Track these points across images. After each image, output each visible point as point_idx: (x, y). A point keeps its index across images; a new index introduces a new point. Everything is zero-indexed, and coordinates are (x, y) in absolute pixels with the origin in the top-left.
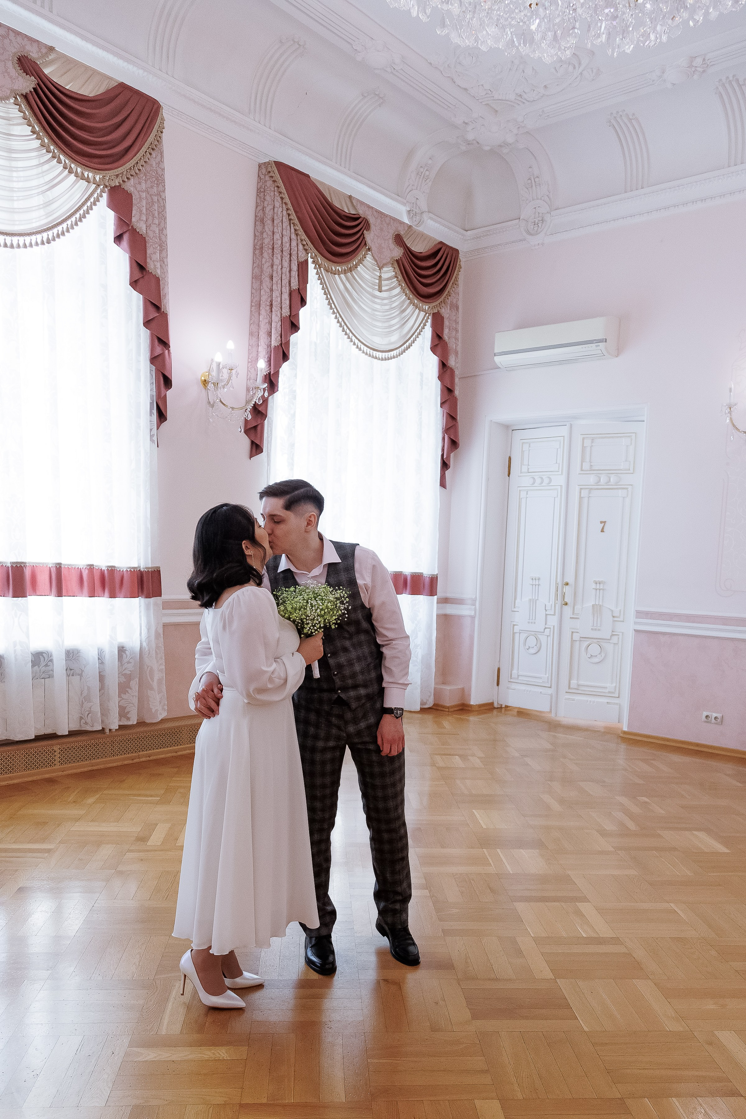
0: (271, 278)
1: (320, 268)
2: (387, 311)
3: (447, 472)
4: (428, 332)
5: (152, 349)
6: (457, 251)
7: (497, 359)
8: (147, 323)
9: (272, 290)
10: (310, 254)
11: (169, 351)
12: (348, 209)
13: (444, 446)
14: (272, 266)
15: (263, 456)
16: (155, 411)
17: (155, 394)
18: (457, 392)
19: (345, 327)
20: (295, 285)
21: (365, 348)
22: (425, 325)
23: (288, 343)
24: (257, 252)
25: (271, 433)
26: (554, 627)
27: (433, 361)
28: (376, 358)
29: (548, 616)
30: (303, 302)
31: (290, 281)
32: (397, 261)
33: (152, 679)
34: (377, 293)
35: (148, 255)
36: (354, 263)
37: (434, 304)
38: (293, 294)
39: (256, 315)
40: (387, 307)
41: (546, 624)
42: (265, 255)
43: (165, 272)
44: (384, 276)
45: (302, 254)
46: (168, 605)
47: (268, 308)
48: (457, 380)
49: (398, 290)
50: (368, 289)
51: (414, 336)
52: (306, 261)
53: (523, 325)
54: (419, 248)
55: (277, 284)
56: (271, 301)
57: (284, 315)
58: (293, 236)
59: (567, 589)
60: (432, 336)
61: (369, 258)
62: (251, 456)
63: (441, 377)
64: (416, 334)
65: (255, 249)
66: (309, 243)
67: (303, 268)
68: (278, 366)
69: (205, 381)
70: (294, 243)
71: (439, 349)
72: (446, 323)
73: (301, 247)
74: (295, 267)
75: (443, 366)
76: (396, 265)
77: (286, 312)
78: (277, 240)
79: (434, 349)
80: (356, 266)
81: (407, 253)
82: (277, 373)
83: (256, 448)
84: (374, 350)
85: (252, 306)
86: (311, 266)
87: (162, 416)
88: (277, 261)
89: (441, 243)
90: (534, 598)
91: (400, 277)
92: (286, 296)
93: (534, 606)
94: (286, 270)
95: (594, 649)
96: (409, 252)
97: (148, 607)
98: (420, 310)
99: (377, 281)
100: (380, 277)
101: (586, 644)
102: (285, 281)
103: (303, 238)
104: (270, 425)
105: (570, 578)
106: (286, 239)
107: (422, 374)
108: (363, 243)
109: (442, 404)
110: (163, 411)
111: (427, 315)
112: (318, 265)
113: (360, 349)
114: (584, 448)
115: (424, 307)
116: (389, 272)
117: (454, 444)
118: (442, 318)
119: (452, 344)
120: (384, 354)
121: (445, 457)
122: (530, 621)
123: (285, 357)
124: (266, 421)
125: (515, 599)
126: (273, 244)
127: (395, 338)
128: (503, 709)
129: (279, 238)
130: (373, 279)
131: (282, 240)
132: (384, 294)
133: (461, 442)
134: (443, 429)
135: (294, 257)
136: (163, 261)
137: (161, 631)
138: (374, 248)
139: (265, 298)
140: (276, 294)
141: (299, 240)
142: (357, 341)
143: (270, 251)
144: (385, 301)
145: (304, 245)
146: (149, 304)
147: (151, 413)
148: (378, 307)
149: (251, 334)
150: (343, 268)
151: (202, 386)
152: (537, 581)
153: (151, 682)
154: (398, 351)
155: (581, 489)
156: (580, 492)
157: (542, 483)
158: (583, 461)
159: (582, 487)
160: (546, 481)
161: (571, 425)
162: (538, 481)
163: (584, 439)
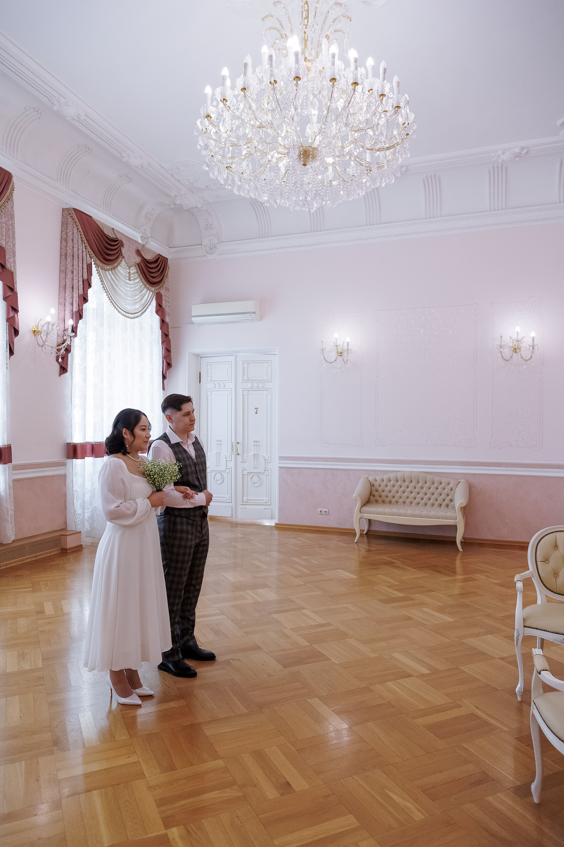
0: (73, 272)
1: (98, 267)
2: (133, 291)
3: (165, 381)
4: (154, 303)
5: (8, 313)
6: (167, 259)
7: (193, 319)
8: (5, 299)
9: (73, 279)
10: (93, 260)
11: (17, 315)
12: (112, 235)
13: (163, 366)
14: (73, 265)
15: (67, 375)
16: (8, 349)
17: (8, 339)
18: (170, 336)
19: (112, 300)
20: (85, 277)
21: (123, 312)
22: (153, 299)
23: (82, 310)
24: (63, 257)
25: (73, 362)
26: (232, 468)
27: (157, 319)
28: (128, 317)
29: (227, 462)
30: (90, 286)
31: (83, 274)
32: (138, 264)
34: (128, 281)
35: (6, 259)
36: (116, 265)
37: (157, 288)
38: (84, 281)
39: (63, 293)
40: (133, 289)
41: (226, 466)
42: (68, 259)
43: (15, 269)
44: (132, 272)
45: (89, 259)
46: (16, 468)
47: (71, 289)
48: (170, 329)
49: (138, 280)
50: (123, 279)
51: (147, 305)
52: (91, 263)
53: (205, 302)
54: (149, 257)
55: (76, 276)
56: (73, 285)
57: (80, 293)
58: (84, 250)
59: (238, 446)
60: (156, 304)
61: (123, 262)
62: (60, 375)
63: (161, 328)
64: (148, 304)
65: (61, 255)
66: (93, 253)
67: (89, 267)
68: (77, 323)
69: (35, 331)
70: (84, 254)
71: (160, 312)
72: (164, 298)
73: (88, 256)
74: (85, 267)
75: (163, 322)
76: (137, 266)
77: (81, 292)
78: (76, 251)
79: (157, 312)
80: (117, 266)
81: (143, 260)
82: (77, 326)
83: (63, 369)
84: (127, 313)
85: (60, 288)
86: (93, 266)
87: (11, 352)
88: (76, 263)
89: (159, 254)
90: (218, 452)
91: (139, 272)
92: (81, 283)
93: (219, 456)
94: (80, 268)
95: (255, 479)
96: (144, 259)
97: (5, 470)
98: (150, 291)
99: (128, 275)
100: (129, 272)
101: (251, 476)
102: (80, 275)
103: (89, 251)
104: (72, 356)
105: (240, 440)
106: (80, 251)
107: (152, 326)
108: (121, 254)
109: (162, 342)
110: (13, 349)
111: (154, 293)
112: (97, 266)
113: (120, 313)
115: (152, 289)
116: (133, 270)
117: (169, 365)
118: (161, 295)
119: (167, 309)
120: (132, 315)
121: (164, 372)
122: (217, 465)
123: (81, 317)
124: (69, 355)
126: (73, 253)
127: (137, 306)
129: (76, 250)
130: (125, 274)
131: (78, 251)
132: (131, 282)
133: (173, 364)
134: (163, 356)
135: (85, 261)
136: (14, 262)
137: (11, 484)
138: (126, 257)
139: (69, 283)
140: (76, 281)
141: (87, 252)
142: (118, 308)
143: (72, 257)
144: (132, 286)
145: (90, 255)
146: (7, 287)
147: (6, 350)
148: (128, 289)
149: (60, 303)
150: (110, 267)
151: (32, 334)
152: (220, 442)
153: (7, 518)
154: (139, 313)
155: (243, 390)
156: (243, 393)
157: (220, 387)
158: (243, 375)
159: (244, 389)
160: (222, 386)
161: (236, 355)
162: (218, 386)
163: (243, 363)
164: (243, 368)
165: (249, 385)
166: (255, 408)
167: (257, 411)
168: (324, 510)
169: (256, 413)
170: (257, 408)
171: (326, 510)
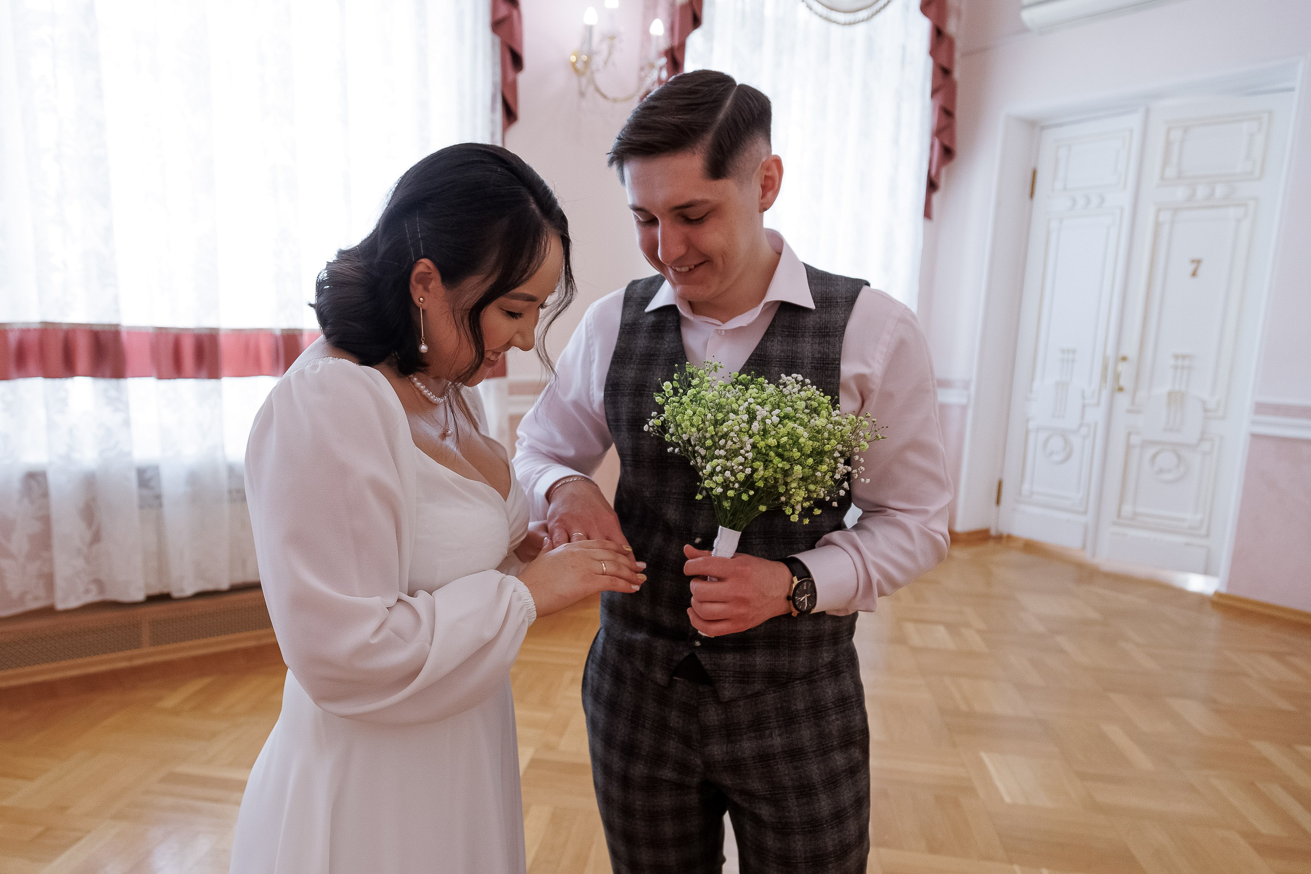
3: (936, 197)
7: (1024, 14)
13: (931, 157)
16: (500, 104)
17: (499, 78)
18: (957, 74)
26: (1096, 424)
27: (922, 26)
28: (836, 22)
48: (957, 56)
59: (1122, 367)
63: (933, 52)
68: (685, 37)
71: (933, 8)
75: (938, 33)
79: (925, 7)
82: (683, 47)
84: (832, 9)
87: (510, 114)
95: (1167, 459)
101: (1150, 452)
105: (1129, 350)
107: (904, 48)
109: (934, 92)
110: (512, 108)
113: (812, 9)
114: (1168, 145)
117: (947, 153)
119: (952, 1)
120: (848, 15)
121: (933, 173)
122: (1057, 414)
128: (1005, 540)
133: (958, 148)
134: (932, 130)
152: (1071, 354)
154: (869, 9)
155: (1159, 210)
156: (1158, 216)
157: (1087, 205)
158: (1166, 163)
159: (1160, 207)
160: (1095, 201)
161: (1148, 108)
162: (1081, 202)
163: (1169, 129)
164: (1167, 143)
165: (1180, 193)
166: (1193, 261)
167: (1196, 268)
169: (1194, 274)
170: (1200, 262)
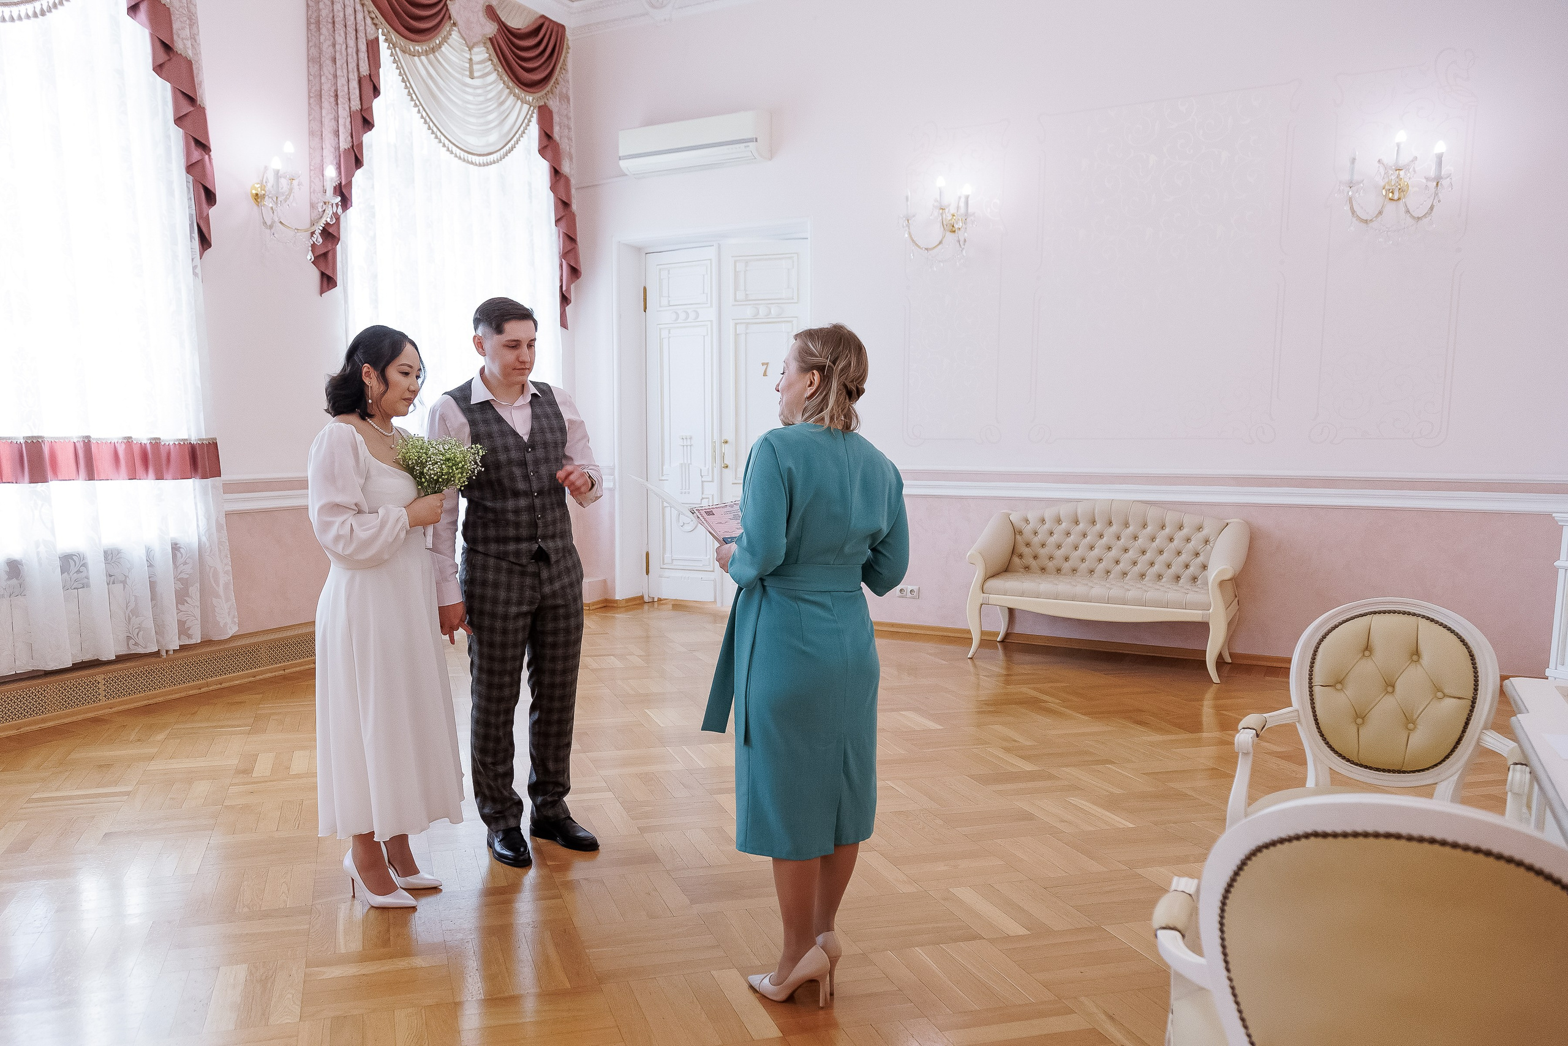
0: (334, 60)
1: (395, 48)
2: (482, 103)
3: (568, 309)
4: (534, 130)
5: (188, 155)
6: (563, 27)
7: (623, 164)
8: (179, 120)
9: (335, 76)
10: (380, 31)
11: (210, 156)
13: (562, 276)
14: (334, 45)
15: (337, 291)
16: (196, 235)
17: (194, 212)
18: (574, 207)
19: (431, 124)
20: (365, 70)
21: (457, 151)
22: (530, 121)
23: (360, 145)
24: (313, 27)
25: (347, 262)
26: (713, 495)
27: (542, 168)
28: (472, 163)
29: (705, 483)
30: (376, 91)
31: (358, 65)
32: (490, 39)
33: (218, 586)
34: (468, 80)
35: (174, 31)
36: (438, 42)
37: (539, 94)
38: (363, 80)
39: (317, 108)
40: (481, 99)
41: (702, 494)
42: (324, 31)
43: (196, 54)
44: (476, 58)
45: (371, 29)
46: (231, 488)
47: (332, 100)
48: (573, 191)
49: (494, 76)
50: (457, 75)
51: (517, 136)
52: (377, 39)
53: (651, 121)
54: (517, 22)
55: (342, 69)
56: (336, 91)
57: (353, 109)
58: (359, 7)
59: (725, 447)
60: (540, 131)
61: (455, 35)
62: (322, 292)
63: (553, 188)
64: (520, 132)
65: (309, 24)
66: (379, 16)
67: (373, 47)
68: (350, 175)
69: (257, 194)
70: (360, 16)
71: (549, 152)
72: (556, 118)
73: (369, 21)
74: (363, 47)
75: (556, 173)
76: (489, 45)
77: (356, 105)
78: (339, 11)
79: (542, 151)
80: (440, 46)
81: (502, 29)
82: (349, 184)
83: (328, 281)
84: (469, 153)
85: (310, 97)
86: (383, 46)
87: (205, 241)
88: (340, 39)
89: (543, 16)
90: (686, 462)
91: (496, 60)
92: (354, 84)
93: (687, 470)
94: (352, 50)
96: (503, 27)
97: (204, 491)
98: (522, 102)
99: (468, 65)
100: (471, 59)
102: (352, 65)
103: (371, 9)
104: (344, 250)
105: (729, 435)
106: (349, 11)
107: (529, 184)
108: (447, 16)
109: (557, 221)
110: (207, 235)
111: (532, 108)
112: (393, 45)
113: (452, 153)
115: (527, 97)
116: (481, 53)
117: (575, 272)
118: (551, 112)
119: (564, 145)
120: (481, 158)
121: (564, 289)
122: (684, 491)
123: (358, 163)
124: (339, 247)
125: (663, 465)
126: (333, 17)
127: (493, 137)
128: (656, 603)
129: (340, 9)
130: (462, 63)
131: (344, 12)
132: (477, 82)
133: (583, 269)
134: (559, 252)
135: (361, 34)
136: (194, 38)
137: (223, 522)
138: (460, 22)
139: (327, 87)
140: (341, 81)
141: (366, 12)
142: (447, 142)
143: (330, 26)
144: (479, 91)
145: (372, 19)
146: (180, 96)
147: (191, 238)
148: (470, 98)
149: (311, 133)
150: (424, 48)
151: (252, 201)
152: (689, 440)
153: (216, 588)
154: (498, 154)
155: (736, 324)
156: (736, 329)
157: (687, 318)
158: (736, 289)
159: (737, 321)
160: (692, 315)
161: (719, 245)
162: (682, 316)
163: (735, 262)
164: (736, 273)
165: (748, 312)
166: (763, 364)
167: (766, 368)
168: (910, 588)
169: (765, 375)
170: (767, 364)
171: (915, 588)
